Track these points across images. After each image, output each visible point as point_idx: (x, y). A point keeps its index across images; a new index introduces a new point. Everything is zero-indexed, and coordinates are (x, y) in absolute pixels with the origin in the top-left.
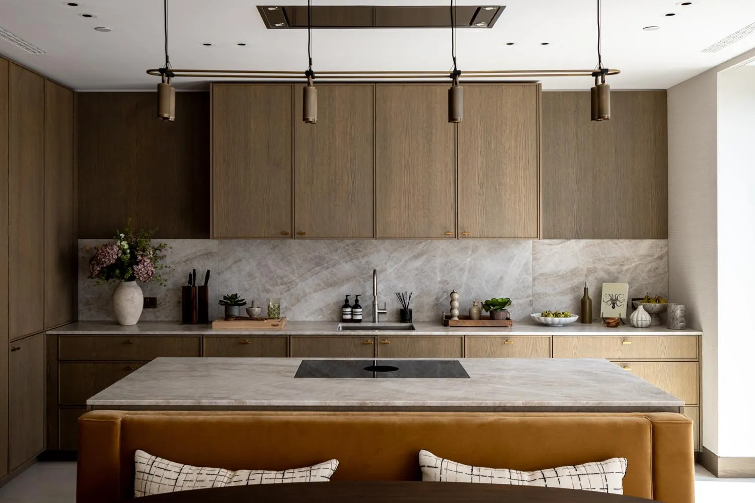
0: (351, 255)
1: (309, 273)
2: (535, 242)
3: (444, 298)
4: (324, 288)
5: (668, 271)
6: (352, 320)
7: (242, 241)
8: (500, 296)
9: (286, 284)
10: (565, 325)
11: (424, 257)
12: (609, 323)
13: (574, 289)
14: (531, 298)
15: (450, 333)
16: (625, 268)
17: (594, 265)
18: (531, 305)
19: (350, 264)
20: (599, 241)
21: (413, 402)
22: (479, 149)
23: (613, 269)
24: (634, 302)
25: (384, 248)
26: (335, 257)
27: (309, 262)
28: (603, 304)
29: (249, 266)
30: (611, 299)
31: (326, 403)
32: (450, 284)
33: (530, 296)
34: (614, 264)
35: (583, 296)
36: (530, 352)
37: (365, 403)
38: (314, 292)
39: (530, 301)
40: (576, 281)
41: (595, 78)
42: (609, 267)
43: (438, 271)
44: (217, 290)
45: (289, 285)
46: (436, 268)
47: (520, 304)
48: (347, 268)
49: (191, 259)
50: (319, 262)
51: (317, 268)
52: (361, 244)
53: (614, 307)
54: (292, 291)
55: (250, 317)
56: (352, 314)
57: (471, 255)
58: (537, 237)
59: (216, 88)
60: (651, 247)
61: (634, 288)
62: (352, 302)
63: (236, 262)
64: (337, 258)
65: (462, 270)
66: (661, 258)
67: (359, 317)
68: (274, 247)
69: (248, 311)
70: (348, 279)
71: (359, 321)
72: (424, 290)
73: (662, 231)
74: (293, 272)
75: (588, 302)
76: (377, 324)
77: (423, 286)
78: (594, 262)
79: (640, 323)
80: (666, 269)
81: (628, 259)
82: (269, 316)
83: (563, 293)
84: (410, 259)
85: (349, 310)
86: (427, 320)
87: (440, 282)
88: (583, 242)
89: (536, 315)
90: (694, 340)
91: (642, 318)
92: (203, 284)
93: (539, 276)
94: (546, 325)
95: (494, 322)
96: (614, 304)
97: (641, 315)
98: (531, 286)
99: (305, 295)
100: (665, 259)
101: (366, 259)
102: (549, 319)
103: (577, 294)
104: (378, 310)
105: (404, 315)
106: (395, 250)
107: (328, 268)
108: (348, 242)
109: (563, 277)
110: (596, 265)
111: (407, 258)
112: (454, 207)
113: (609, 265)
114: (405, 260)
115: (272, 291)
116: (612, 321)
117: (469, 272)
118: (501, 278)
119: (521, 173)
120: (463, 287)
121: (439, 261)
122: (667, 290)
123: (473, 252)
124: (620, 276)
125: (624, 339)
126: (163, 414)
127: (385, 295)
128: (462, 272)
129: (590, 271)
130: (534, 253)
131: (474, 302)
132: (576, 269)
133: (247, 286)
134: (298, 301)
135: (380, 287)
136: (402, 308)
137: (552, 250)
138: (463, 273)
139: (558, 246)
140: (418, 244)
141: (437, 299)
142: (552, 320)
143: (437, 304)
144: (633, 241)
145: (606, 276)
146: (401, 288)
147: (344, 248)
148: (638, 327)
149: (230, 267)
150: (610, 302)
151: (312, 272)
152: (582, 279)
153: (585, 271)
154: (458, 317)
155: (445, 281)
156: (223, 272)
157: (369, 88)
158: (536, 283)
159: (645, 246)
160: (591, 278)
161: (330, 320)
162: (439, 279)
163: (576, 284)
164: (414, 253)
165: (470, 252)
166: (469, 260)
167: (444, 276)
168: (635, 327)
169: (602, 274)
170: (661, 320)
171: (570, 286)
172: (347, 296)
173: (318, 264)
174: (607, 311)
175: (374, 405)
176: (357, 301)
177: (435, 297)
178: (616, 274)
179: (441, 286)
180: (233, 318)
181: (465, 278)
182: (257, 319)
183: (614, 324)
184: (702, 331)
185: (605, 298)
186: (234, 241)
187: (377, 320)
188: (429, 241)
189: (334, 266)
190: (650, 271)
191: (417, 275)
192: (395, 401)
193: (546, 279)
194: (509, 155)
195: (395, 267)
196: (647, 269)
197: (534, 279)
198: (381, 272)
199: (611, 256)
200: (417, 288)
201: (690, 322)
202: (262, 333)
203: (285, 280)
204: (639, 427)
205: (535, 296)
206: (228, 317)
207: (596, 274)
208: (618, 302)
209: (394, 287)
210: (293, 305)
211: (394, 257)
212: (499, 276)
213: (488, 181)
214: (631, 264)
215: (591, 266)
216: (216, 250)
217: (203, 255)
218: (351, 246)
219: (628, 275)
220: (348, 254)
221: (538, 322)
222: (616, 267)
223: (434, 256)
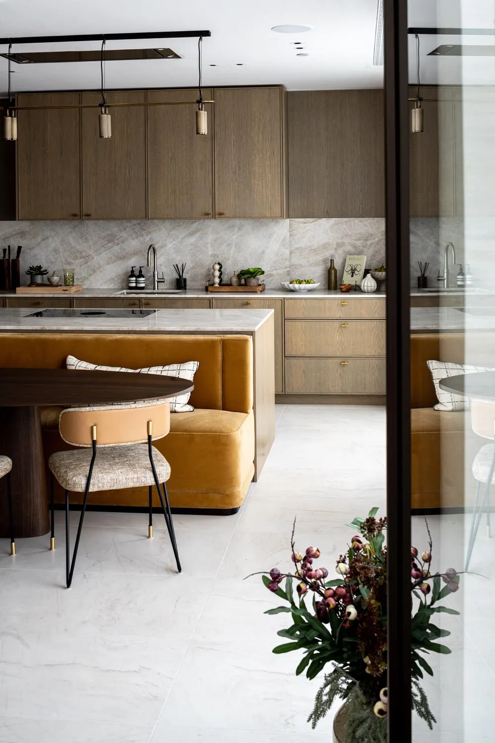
0: (137, 233)
1: (103, 248)
2: (292, 221)
4: (115, 261)
6: (136, 288)
7: (48, 222)
9: (84, 257)
11: (198, 234)
12: (342, 288)
13: (325, 261)
14: (288, 269)
16: (369, 243)
17: (342, 240)
18: (289, 274)
19: (136, 240)
20: (347, 219)
22: (232, 142)
23: (358, 243)
25: (164, 227)
26: (124, 234)
27: (103, 239)
29: (54, 242)
30: (352, 269)
32: (219, 257)
33: (288, 267)
34: (359, 239)
35: (330, 266)
38: (107, 264)
39: (288, 271)
40: (328, 254)
42: (355, 242)
43: (209, 246)
44: (25, 265)
45: (87, 258)
46: (208, 243)
47: (279, 274)
48: (134, 244)
49: (8, 238)
50: (111, 239)
51: (109, 244)
52: (144, 224)
53: (352, 276)
54: (89, 263)
55: (51, 284)
56: (137, 282)
57: (238, 232)
58: (281, 217)
59: (20, 97)
61: (376, 260)
62: (137, 273)
63: (44, 240)
64: (125, 235)
65: (229, 244)
67: (143, 285)
68: (75, 227)
69: (49, 279)
70: (135, 254)
71: (143, 288)
72: (198, 262)
74: (90, 248)
75: (333, 271)
76: (156, 290)
77: (197, 259)
78: (342, 238)
82: (65, 283)
83: (316, 264)
84: (186, 236)
85: (134, 279)
87: (211, 256)
88: (333, 220)
89: (287, 284)
92: (16, 258)
93: (295, 250)
95: (246, 289)
96: (353, 273)
97: (369, 282)
98: (288, 258)
99: (100, 267)
101: (149, 236)
102: (297, 286)
103: (325, 264)
104: (158, 279)
105: (180, 284)
106: (173, 229)
107: (118, 244)
108: (135, 222)
109: (315, 251)
110: (344, 240)
111: (183, 235)
112: (212, 192)
113: (355, 240)
114: (182, 237)
115: (73, 264)
117: (236, 247)
118: (263, 252)
119: (268, 163)
120: (231, 259)
121: (210, 237)
123: (239, 229)
125: (344, 301)
127: (166, 267)
128: (229, 247)
129: (339, 245)
130: (291, 230)
131: (234, 272)
132: (326, 244)
133: (52, 260)
134: (94, 271)
135: (161, 260)
136: (178, 277)
137: (306, 227)
138: (231, 248)
139: (312, 224)
140: (192, 223)
142: (299, 287)
143: (209, 274)
144: (376, 219)
145: (353, 250)
146: (179, 260)
147: (132, 227)
148: (364, 292)
149: (40, 243)
150: (350, 272)
151: (105, 248)
152: (332, 252)
153: (335, 246)
154: (219, 284)
155: (216, 255)
156: (33, 248)
157: (142, 93)
158: (293, 255)
160: (340, 251)
161: (120, 287)
162: (210, 253)
163: (326, 257)
164: (189, 231)
166: (235, 236)
167: (215, 250)
169: (349, 248)
171: (321, 258)
172: (132, 267)
173: (109, 241)
174: (348, 280)
176: (140, 271)
177: (207, 268)
178: (361, 248)
179: (212, 258)
180: (35, 284)
181: (232, 252)
182: (55, 286)
185: (348, 268)
186: (41, 222)
188: (202, 221)
189: (123, 242)
191: (192, 249)
193: (302, 252)
194: (258, 148)
195: (173, 243)
197: (291, 253)
198: (162, 247)
199: (357, 232)
200: (192, 260)
202: (52, 296)
203: (84, 254)
204: (213, 342)
205: (292, 267)
206: (33, 284)
207: (344, 248)
208: (356, 272)
209: (172, 259)
210: (90, 275)
211: (172, 234)
212: (261, 250)
213: (240, 169)
214: (375, 239)
215: (340, 241)
216: (28, 229)
217: (18, 234)
218: (137, 226)
219: (372, 249)
220: (135, 233)
221: (286, 289)
222: (362, 241)
223: (206, 233)
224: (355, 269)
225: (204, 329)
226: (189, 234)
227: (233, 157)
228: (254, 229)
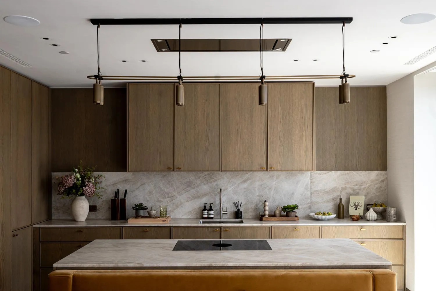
0: (207, 181)
1: (184, 191)
2: (312, 173)
3: (260, 205)
4: (192, 200)
6: (208, 218)
7: (145, 173)
8: (292, 203)
9: (170, 197)
10: (329, 220)
11: (249, 182)
12: (353, 218)
13: (333, 199)
14: (310, 205)
15: (263, 225)
16: (363, 187)
17: (345, 186)
18: (310, 208)
19: (207, 186)
20: (348, 172)
21: (238, 264)
22: (280, 120)
23: (356, 187)
24: (367, 206)
25: (226, 176)
27: (184, 185)
28: (350, 208)
29: (149, 187)
30: (355, 205)
31: (189, 265)
32: (263, 197)
33: (309, 203)
34: (357, 185)
35: (339, 203)
36: (309, 235)
37: (211, 265)
38: (186, 202)
39: (309, 206)
40: (335, 195)
41: (341, 79)
42: (354, 187)
43: (257, 189)
44: (131, 201)
45: (172, 198)
46: (256, 188)
47: (303, 208)
48: (205, 188)
49: (117, 184)
50: (189, 184)
51: (188, 188)
52: (213, 174)
53: (356, 209)
54: (174, 201)
55: (150, 217)
56: (208, 214)
58: (313, 170)
59: (130, 86)
60: (378, 175)
61: (368, 198)
62: (208, 208)
63: (142, 185)
64: (199, 182)
65: (270, 188)
66: (383, 181)
67: (212, 216)
68: (164, 176)
69: (149, 213)
70: (206, 195)
71: (212, 218)
72: (249, 200)
73: (383, 166)
74: (174, 191)
75: (342, 206)
76: (222, 220)
77: (248, 198)
79: (371, 218)
80: (386, 188)
81: (364, 182)
82: (161, 215)
83: (328, 201)
84: (241, 183)
85: (206, 212)
86: (251, 217)
87: (258, 196)
88: (339, 173)
89: (312, 214)
90: (401, 228)
91: (372, 215)
92: (123, 198)
93: (314, 192)
94: (318, 220)
95: (289, 219)
96: (356, 207)
97: (372, 214)
98: (310, 197)
99: (181, 203)
100: (385, 182)
101: (216, 183)
102: (320, 217)
103: (335, 202)
104: (223, 212)
105: (238, 215)
106: (232, 178)
107: (194, 188)
108: (206, 173)
109: (327, 193)
110: (346, 185)
112: (265, 153)
113: (354, 186)
114: (238, 183)
115: (162, 202)
116: (355, 217)
117: (274, 190)
118: (293, 193)
119: (304, 134)
120: (271, 198)
121: (257, 184)
122: (386, 199)
123: (277, 178)
124: (360, 191)
125: (362, 227)
126: (97, 272)
127: (227, 203)
129: (343, 189)
130: (311, 179)
131: (277, 207)
132: (335, 188)
133: (148, 199)
134: (177, 207)
135: (224, 199)
136: (237, 210)
137: (321, 177)
138: (271, 190)
139: (325, 175)
140: (245, 174)
141: (256, 205)
142: (321, 217)
143: (256, 208)
144: (367, 172)
145: (352, 192)
146: (236, 199)
147: (204, 177)
148: (370, 221)
149: (139, 188)
150: (354, 207)
151: (185, 191)
152: (339, 193)
153: (340, 189)
154: (268, 216)
155: (261, 195)
156: (134, 191)
157: (217, 85)
158: (313, 195)
159: (374, 175)
160: (344, 193)
161: (195, 218)
162: (257, 194)
163: (335, 196)
164: (243, 180)
165: (275, 179)
166: (274, 183)
167: (260, 192)
168: (368, 221)
169: (350, 191)
170: (383, 216)
171: (331, 198)
172: (205, 204)
173: (188, 186)
174: (352, 211)
175: (217, 266)
176: (211, 207)
177: (255, 204)
178: (358, 191)
179: (258, 198)
180: (139, 217)
181: (272, 193)
182: (153, 218)
183: (356, 219)
184: (406, 223)
185: (351, 204)
186: (141, 173)
187: (222, 218)
188: (252, 172)
189: (198, 186)
190: (377, 188)
191: (245, 192)
192: (228, 264)
193: (318, 193)
194: (297, 123)
195: (232, 187)
196: (375, 188)
197: (311, 194)
198: (225, 190)
199: (355, 180)
200: (245, 199)
201: (399, 218)
202: (156, 225)
203: (170, 195)
204: (366, 277)
205: (312, 203)
206: (137, 216)
207: (346, 191)
208: (358, 207)
209: (232, 198)
210: (174, 209)
211: (232, 181)
212: (291, 192)
213: (285, 138)
214: (366, 185)
215: (344, 186)
216: (130, 178)
217: (123, 181)
218: (207, 175)
219: (365, 191)
220: (206, 180)
221: (313, 218)
222: (358, 186)
223: (255, 181)
224: (358, 205)
225: (349, 264)
226: (243, 181)
227: (280, 129)
228: (287, 178)
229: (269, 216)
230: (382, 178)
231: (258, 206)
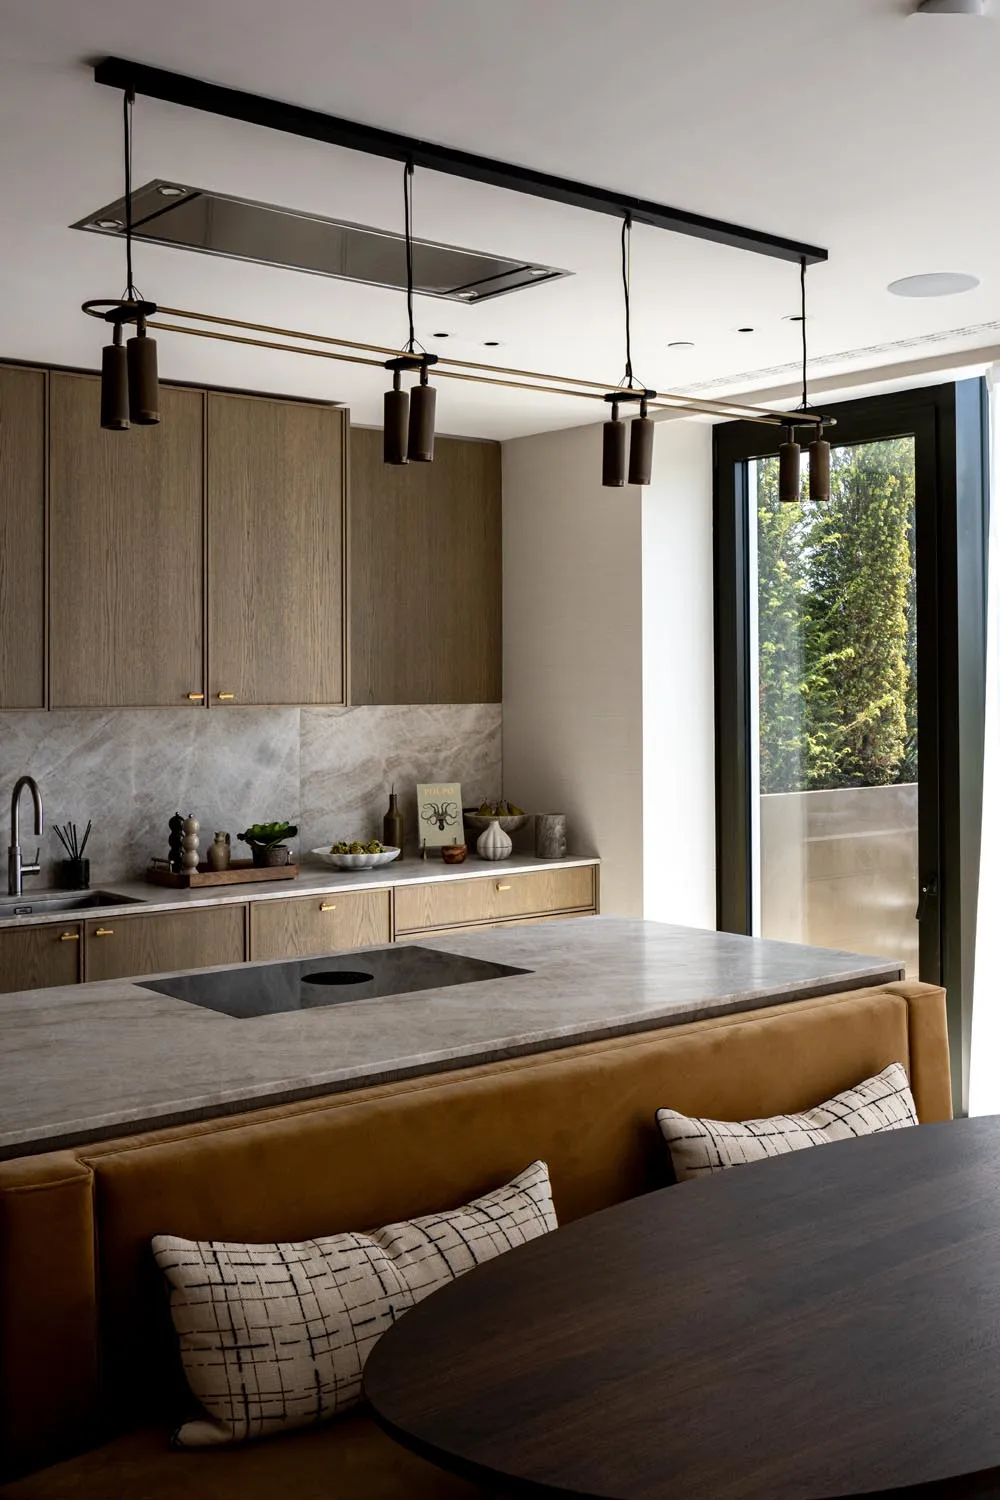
2: (306, 712)
3: (144, 830)
5: (502, 759)
11: (108, 746)
12: (452, 856)
13: (366, 798)
14: (298, 820)
15: (225, 900)
16: (442, 755)
17: (395, 753)
20: (404, 708)
22: (245, 527)
23: (424, 757)
24: (467, 814)
25: (24, 729)
30: (436, 813)
32: (155, 801)
33: (296, 817)
34: (426, 749)
35: (387, 811)
36: (359, 920)
40: (369, 784)
42: (420, 756)
43: (132, 775)
46: (129, 768)
53: (442, 828)
57: (195, 740)
58: (342, 703)
60: (479, 718)
65: (178, 770)
66: (491, 736)
72: (104, 817)
73: (492, 692)
75: (397, 819)
76: (21, 899)
77: (105, 808)
78: (397, 747)
80: (500, 756)
81: (447, 739)
83: (349, 807)
84: (78, 752)
86: (111, 879)
87: (137, 798)
88: (381, 710)
89: (322, 851)
90: (589, 872)
93: (311, 776)
96: (441, 821)
97: (497, 838)
98: (298, 795)
100: (499, 736)
102: (350, 858)
103: (370, 807)
104: (22, 865)
105: (75, 874)
106: (47, 734)
109: (347, 777)
110: (399, 752)
111: (71, 749)
112: (200, 642)
113: (419, 751)
114: (68, 754)
117: (191, 774)
118: (248, 785)
119: (317, 579)
120: (180, 804)
121: (134, 754)
122: (500, 793)
123: (198, 733)
124: (435, 770)
128: (177, 774)
129: (393, 763)
130: (304, 732)
131: (217, 835)
132: (368, 761)
136: (71, 857)
137: (332, 725)
138: (180, 777)
139: (342, 719)
140: (93, 719)
141: (131, 833)
142: (354, 859)
143: (131, 845)
144: (454, 707)
145: (417, 772)
146: (59, 815)
148: (494, 860)
150: (434, 819)
152: (379, 778)
153: (384, 764)
155: (147, 796)
158: (307, 788)
159: (470, 715)
160: (393, 777)
162: (134, 792)
163: (376, 788)
165: (192, 734)
166: (191, 749)
167: (144, 784)
169: (408, 769)
170: (529, 844)
171: (360, 794)
177: (127, 828)
178: (429, 767)
179: (138, 805)
181: (182, 788)
183: (460, 857)
184: (599, 857)
187: (19, 889)
188: (115, 713)
190: (477, 759)
191: (91, 785)
193: (323, 781)
194: (296, 543)
195: (48, 771)
196: (472, 757)
197: (303, 783)
199: (423, 734)
201: (574, 844)
205: (304, 815)
207: (399, 768)
208: (448, 818)
211: (45, 748)
212: (243, 781)
213: (260, 591)
214: (451, 748)
215: (393, 754)
219: (446, 768)
222: (430, 753)
223: (126, 745)
224: (445, 813)
226: (86, 745)
227: (246, 559)
228: (230, 732)
229: (203, 868)
230: (490, 726)
231: (138, 836)
